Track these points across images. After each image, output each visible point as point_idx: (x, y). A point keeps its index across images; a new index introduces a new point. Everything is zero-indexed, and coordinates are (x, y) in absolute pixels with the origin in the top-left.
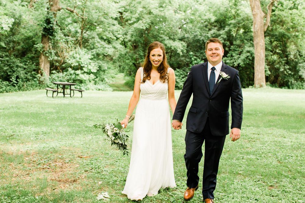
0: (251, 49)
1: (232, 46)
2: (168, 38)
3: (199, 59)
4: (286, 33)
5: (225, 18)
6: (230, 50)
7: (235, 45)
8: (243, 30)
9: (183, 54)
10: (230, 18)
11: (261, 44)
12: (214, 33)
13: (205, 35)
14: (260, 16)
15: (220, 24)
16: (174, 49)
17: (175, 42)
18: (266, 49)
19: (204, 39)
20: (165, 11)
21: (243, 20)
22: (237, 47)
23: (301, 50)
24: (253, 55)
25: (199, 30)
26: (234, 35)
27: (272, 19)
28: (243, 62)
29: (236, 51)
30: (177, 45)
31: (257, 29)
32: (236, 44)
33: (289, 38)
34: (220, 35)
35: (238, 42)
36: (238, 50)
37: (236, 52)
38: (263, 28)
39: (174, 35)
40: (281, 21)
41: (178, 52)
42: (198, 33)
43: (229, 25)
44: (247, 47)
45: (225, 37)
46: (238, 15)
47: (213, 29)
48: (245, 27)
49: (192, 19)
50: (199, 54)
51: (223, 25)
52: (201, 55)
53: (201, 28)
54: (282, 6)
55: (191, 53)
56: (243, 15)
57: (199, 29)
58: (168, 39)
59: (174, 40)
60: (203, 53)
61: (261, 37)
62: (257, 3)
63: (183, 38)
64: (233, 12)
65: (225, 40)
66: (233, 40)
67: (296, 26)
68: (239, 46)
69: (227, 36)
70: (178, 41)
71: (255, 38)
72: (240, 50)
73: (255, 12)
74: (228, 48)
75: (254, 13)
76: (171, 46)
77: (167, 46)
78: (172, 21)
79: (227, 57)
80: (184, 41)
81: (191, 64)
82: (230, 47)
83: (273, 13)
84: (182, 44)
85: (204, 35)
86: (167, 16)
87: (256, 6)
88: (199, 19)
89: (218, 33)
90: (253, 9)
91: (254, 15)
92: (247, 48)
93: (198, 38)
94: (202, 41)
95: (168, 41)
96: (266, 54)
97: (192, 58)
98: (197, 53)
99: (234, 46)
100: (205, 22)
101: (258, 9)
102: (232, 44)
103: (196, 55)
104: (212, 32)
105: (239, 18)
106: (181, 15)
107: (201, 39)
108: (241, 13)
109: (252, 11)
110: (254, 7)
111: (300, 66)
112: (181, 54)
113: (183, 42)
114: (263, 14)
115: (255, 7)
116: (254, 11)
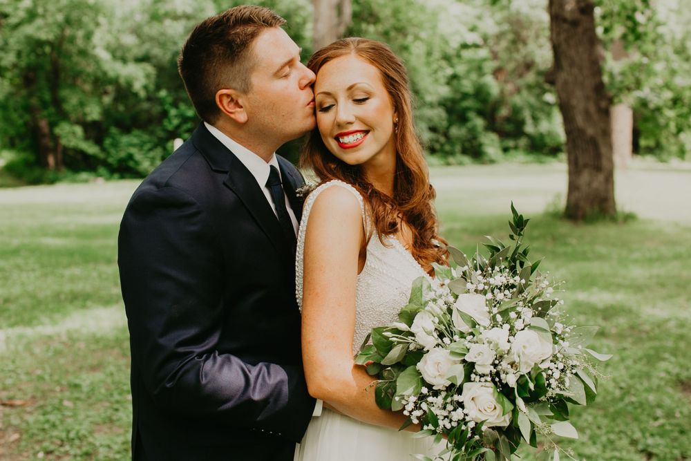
2: (110, 56)
9: (146, 93)
17: (128, 65)
30: (134, 73)
41: (134, 90)
55: (163, 93)
58: (110, 60)
59: (124, 60)
63: (147, 55)
70: (134, 63)
76: (118, 76)
80: (149, 63)
84: (144, 69)
95: (111, 64)
113: (145, 66)
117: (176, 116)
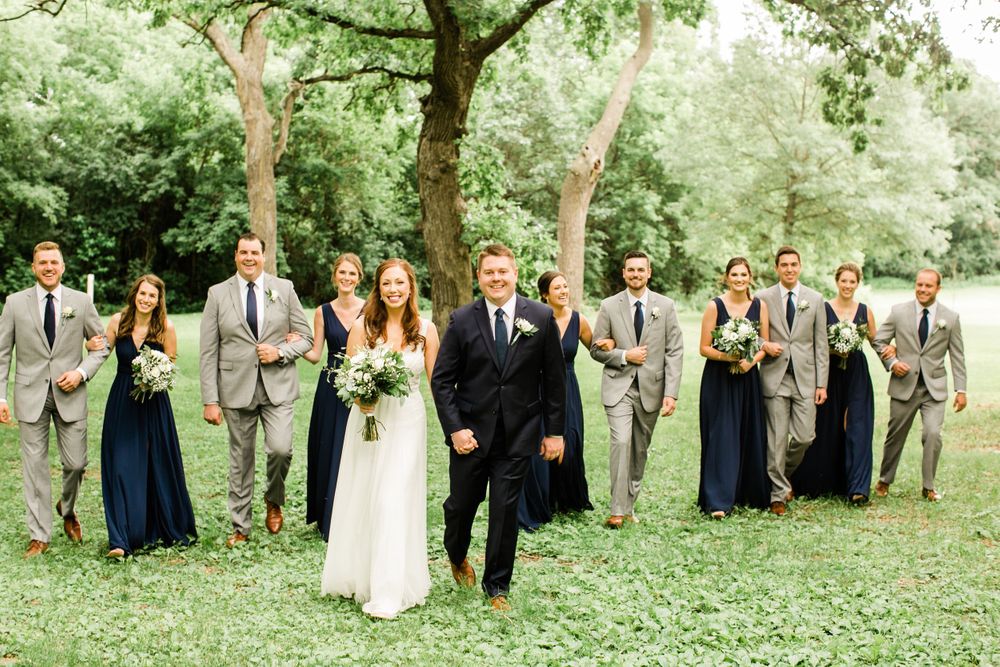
0: (241, 208)
1: (192, 200)
2: (15, 175)
3: (103, 232)
4: (332, 166)
5: (171, 124)
6: (186, 209)
7: (198, 195)
8: (222, 156)
9: (58, 219)
10: (187, 123)
11: (265, 196)
12: (143, 164)
13: (120, 170)
14: (264, 126)
15: (160, 138)
16: (35, 205)
17: (37, 187)
18: (281, 208)
19: (116, 180)
20: (9, 102)
21: (219, 130)
22: (205, 203)
23: (370, 212)
24: (246, 225)
25: (103, 155)
26: (197, 168)
27: (293, 129)
28: (221, 242)
29: (203, 211)
30: (44, 196)
31: (256, 158)
32: (201, 193)
33: (338, 179)
34: (158, 169)
35: (207, 188)
36: (208, 211)
37: (202, 215)
38: (270, 157)
39: (32, 168)
40: (319, 134)
41: (45, 215)
42: (101, 165)
43: (184, 144)
44: (231, 204)
45: (173, 174)
46: (207, 115)
47: (140, 152)
48: (225, 146)
49: (80, 123)
50: (103, 220)
51: (165, 143)
52: (109, 222)
53: (106, 150)
54: (321, 94)
55: (80, 218)
56: (219, 119)
57: (102, 150)
58: (15, 180)
59: (33, 181)
60: (114, 218)
61: (265, 180)
62: (255, 91)
63: (58, 175)
64: (194, 107)
65: (172, 182)
66: (196, 181)
67: (357, 148)
68: (210, 199)
69: (178, 172)
70: (43, 183)
71: (252, 181)
72: (213, 209)
73: (250, 114)
74: (181, 203)
75: (250, 117)
76: (26, 199)
77: (15, 197)
78: (26, 128)
79: (178, 228)
80: (60, 185)
81: (81, 248)
82: (187, 201)
83: (298, 115)
84: (55, 192)
85: (116, 167)
86: (13, 118)
87: (254, 99)
88: (102, 121)
89: (154, 162)
90: (244, 107)
91: (247, 122)
92: (231, 207)
93: (100, 178)
94: (111, 185)
95: (16, 184)
96: (279, 223)
97: (85, 232)
98: (96, 216)
99: (198, 200)
100: (118, 131)
101: (258, 108)
102: (190, 192)
103: (94, 222)
104: (137, 159)
105: (210, 126)
106: (49, 108)
107: (109, 180)
108: (214, 113)
109: (244, 111)
110: (248, 103)
111: (367, 250)
112: (54, 220)
113: (56, 188)
114: (271, 121)
115: (251, 102)
116: (247, 113)
117: (92, 247)
